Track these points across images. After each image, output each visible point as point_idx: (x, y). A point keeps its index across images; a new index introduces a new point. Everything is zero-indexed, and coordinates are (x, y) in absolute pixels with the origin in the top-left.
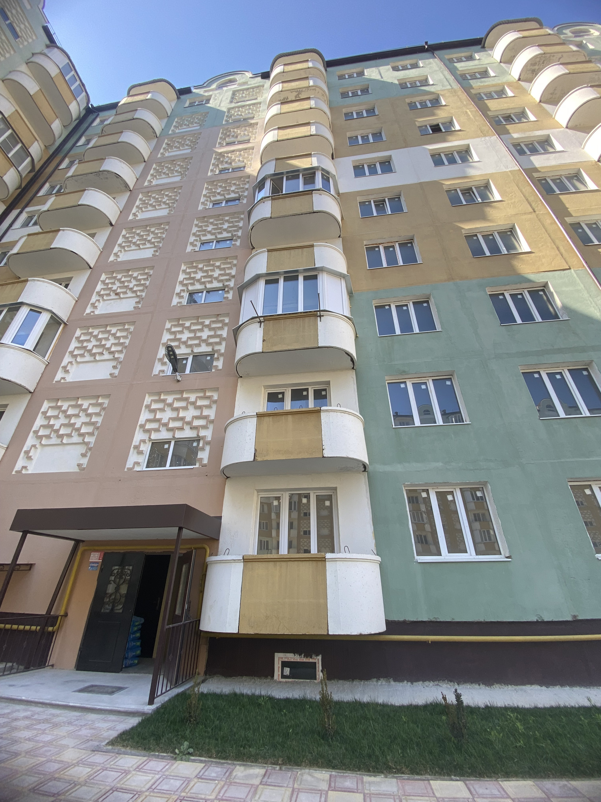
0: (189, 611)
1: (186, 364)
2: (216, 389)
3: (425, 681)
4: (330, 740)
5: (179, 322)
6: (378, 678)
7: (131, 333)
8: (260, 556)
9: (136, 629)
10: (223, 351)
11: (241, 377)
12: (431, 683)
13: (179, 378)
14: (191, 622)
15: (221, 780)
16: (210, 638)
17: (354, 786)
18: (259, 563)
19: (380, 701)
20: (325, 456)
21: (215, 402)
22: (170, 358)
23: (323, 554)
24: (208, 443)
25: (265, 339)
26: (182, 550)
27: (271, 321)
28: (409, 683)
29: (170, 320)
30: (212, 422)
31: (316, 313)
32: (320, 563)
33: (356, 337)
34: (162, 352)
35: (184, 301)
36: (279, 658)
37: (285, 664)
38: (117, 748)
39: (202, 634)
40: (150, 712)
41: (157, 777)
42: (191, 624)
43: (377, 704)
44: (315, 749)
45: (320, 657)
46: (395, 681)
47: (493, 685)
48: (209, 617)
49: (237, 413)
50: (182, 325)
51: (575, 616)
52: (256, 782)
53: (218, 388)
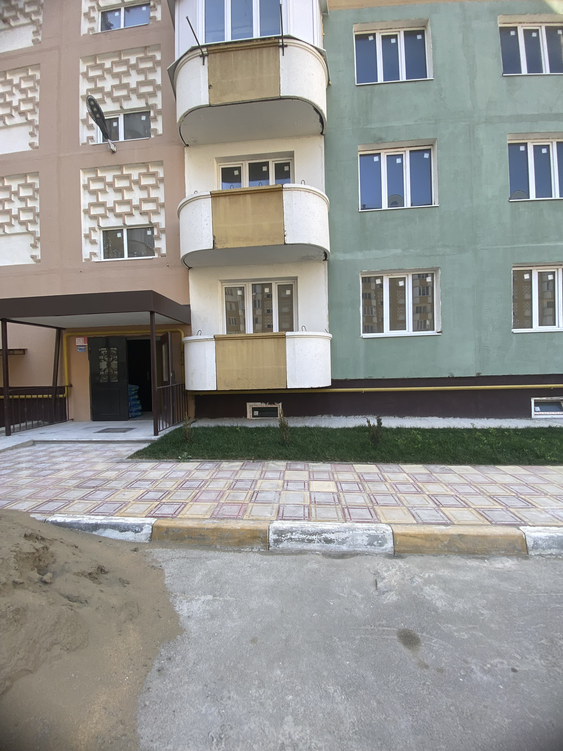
0: (174, 378)
1: (117, 127)
2: (160, 163)
3: (356, 415)
4: (287, 446)
5: (95, 61)
6: (322, 415)
7: (38, 82)
8: (229, 336)
9: (133, 393)
10: (160, 107)
11: (188, 145)
12: (360, 417)
13: (113, 147)
14: (177, 386)
15: (213, 469)
16: (195, 395)
17: (303, 468)
18: (228, 341)
19: (323, 426)
20: (287, 242)
21: (162, 180)
22: (96, 117)
23: (284, 332)
24: (163, 231)
25: (211, 83)
26: (158, 334)
27: (218, 54)
28: (344, 417)
29: (85, 59)
30: (162, 206)
31: (277, 41)
32: (281, 340)
33: (329, 85)
34: (84, 110)
35: (98, 26)
36: (250, 406)
37: (254, 409)
38: (135, 460)
39: (188, 393)
40: (157, 439)
41: (168, 471)
42: (178, 387)
43: (321, 428)
44: (277, 451)
45: (280, 404)
46: (334, 416)
47: (405, 416)
48: (192, 380)
49: (189, 193)
50: (101, 66)
51: (479, 374)
52: (238, 469)
53: (162, 161)
